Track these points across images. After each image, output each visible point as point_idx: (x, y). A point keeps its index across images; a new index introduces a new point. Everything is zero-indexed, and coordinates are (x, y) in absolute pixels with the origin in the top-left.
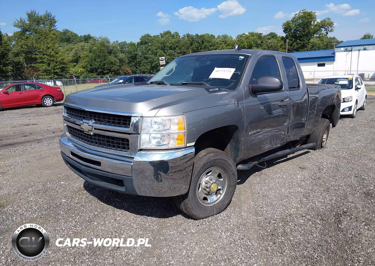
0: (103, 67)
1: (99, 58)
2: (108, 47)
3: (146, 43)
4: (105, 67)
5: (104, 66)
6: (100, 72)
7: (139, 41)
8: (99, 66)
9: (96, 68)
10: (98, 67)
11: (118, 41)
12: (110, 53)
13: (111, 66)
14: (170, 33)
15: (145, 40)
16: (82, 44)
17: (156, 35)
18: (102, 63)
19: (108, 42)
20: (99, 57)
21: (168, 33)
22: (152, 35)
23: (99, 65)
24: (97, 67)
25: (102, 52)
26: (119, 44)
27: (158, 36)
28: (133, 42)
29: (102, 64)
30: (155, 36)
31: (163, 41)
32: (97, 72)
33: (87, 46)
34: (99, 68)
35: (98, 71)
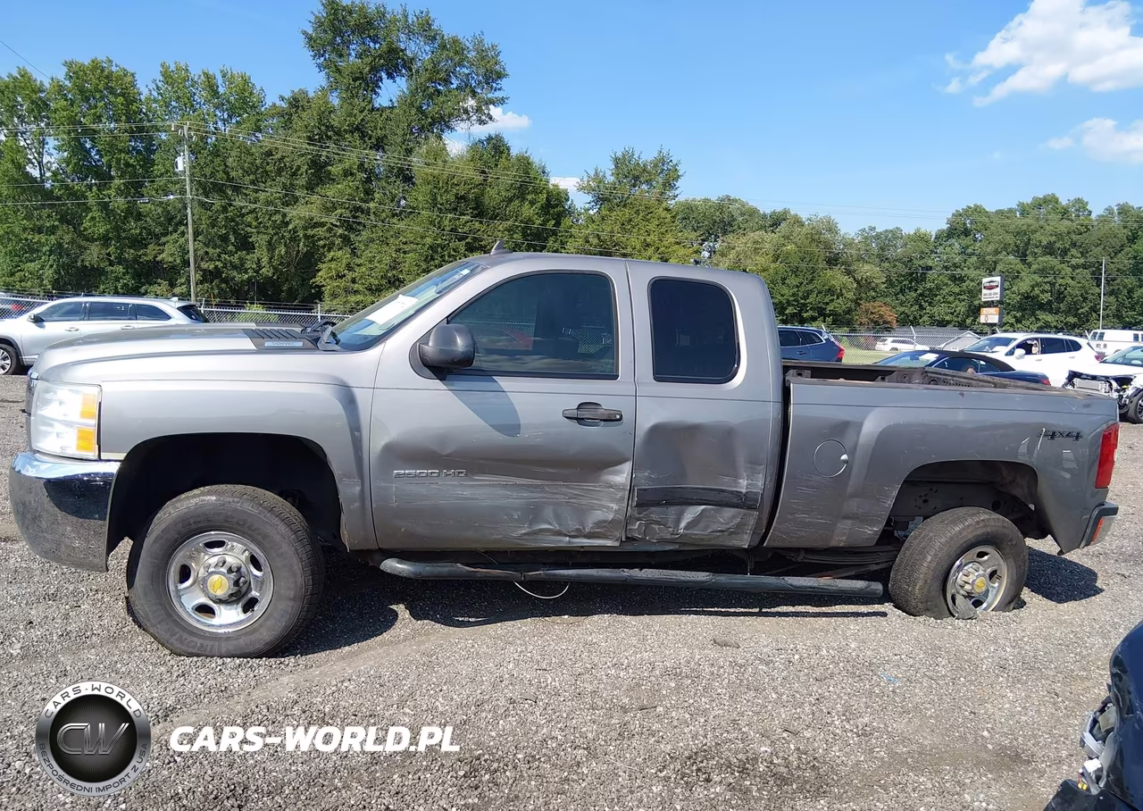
0: (802, 301)
1: (796, 275)
2: (828, 246)
3: (966, 233)
4: (808, 301)
5: (805, 298)
6: (793, 315)
7: (945, 227)
8: (792, 299)
9: (781, 302)
10: (788, 300)
11: (875, 228)
12: (833, 261)
13: (827, 300)
14: (1057, 201)
15: (965, 224)
16: (757, 235)
17: (1005, 207)
18: (803, 289)
19: (832, 228)
20: (796, 271)
21: (1050, 201)
22: (991, 207)
23: (793, 295)
24: (784, 302)
25: (808, 259)
26: (878, 236)
27: (1010, 210)
28: (923, 230)
29: (800, 294)
30: (1000, 213)
31: (1025, 228)
32: (783, 314)
33: (770, 239)
34: (788, 303)
35: (787, 312)
